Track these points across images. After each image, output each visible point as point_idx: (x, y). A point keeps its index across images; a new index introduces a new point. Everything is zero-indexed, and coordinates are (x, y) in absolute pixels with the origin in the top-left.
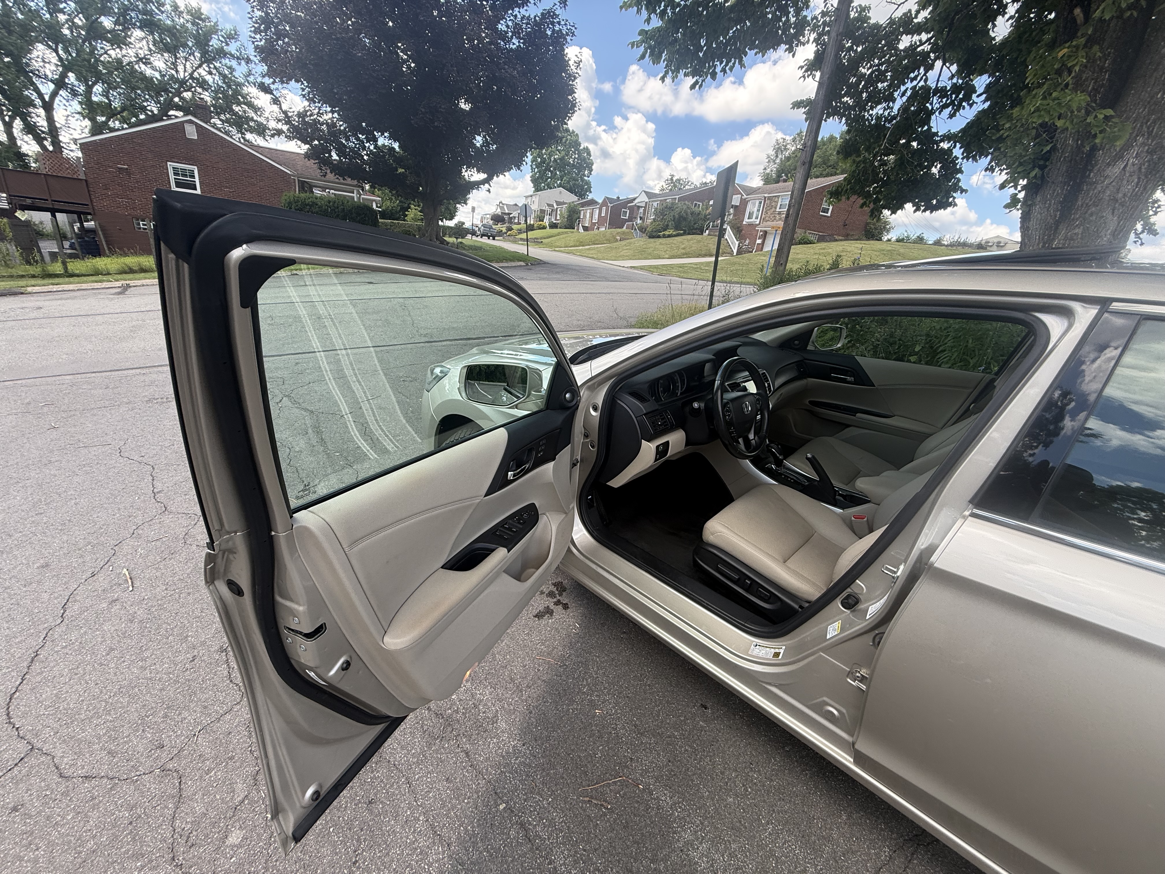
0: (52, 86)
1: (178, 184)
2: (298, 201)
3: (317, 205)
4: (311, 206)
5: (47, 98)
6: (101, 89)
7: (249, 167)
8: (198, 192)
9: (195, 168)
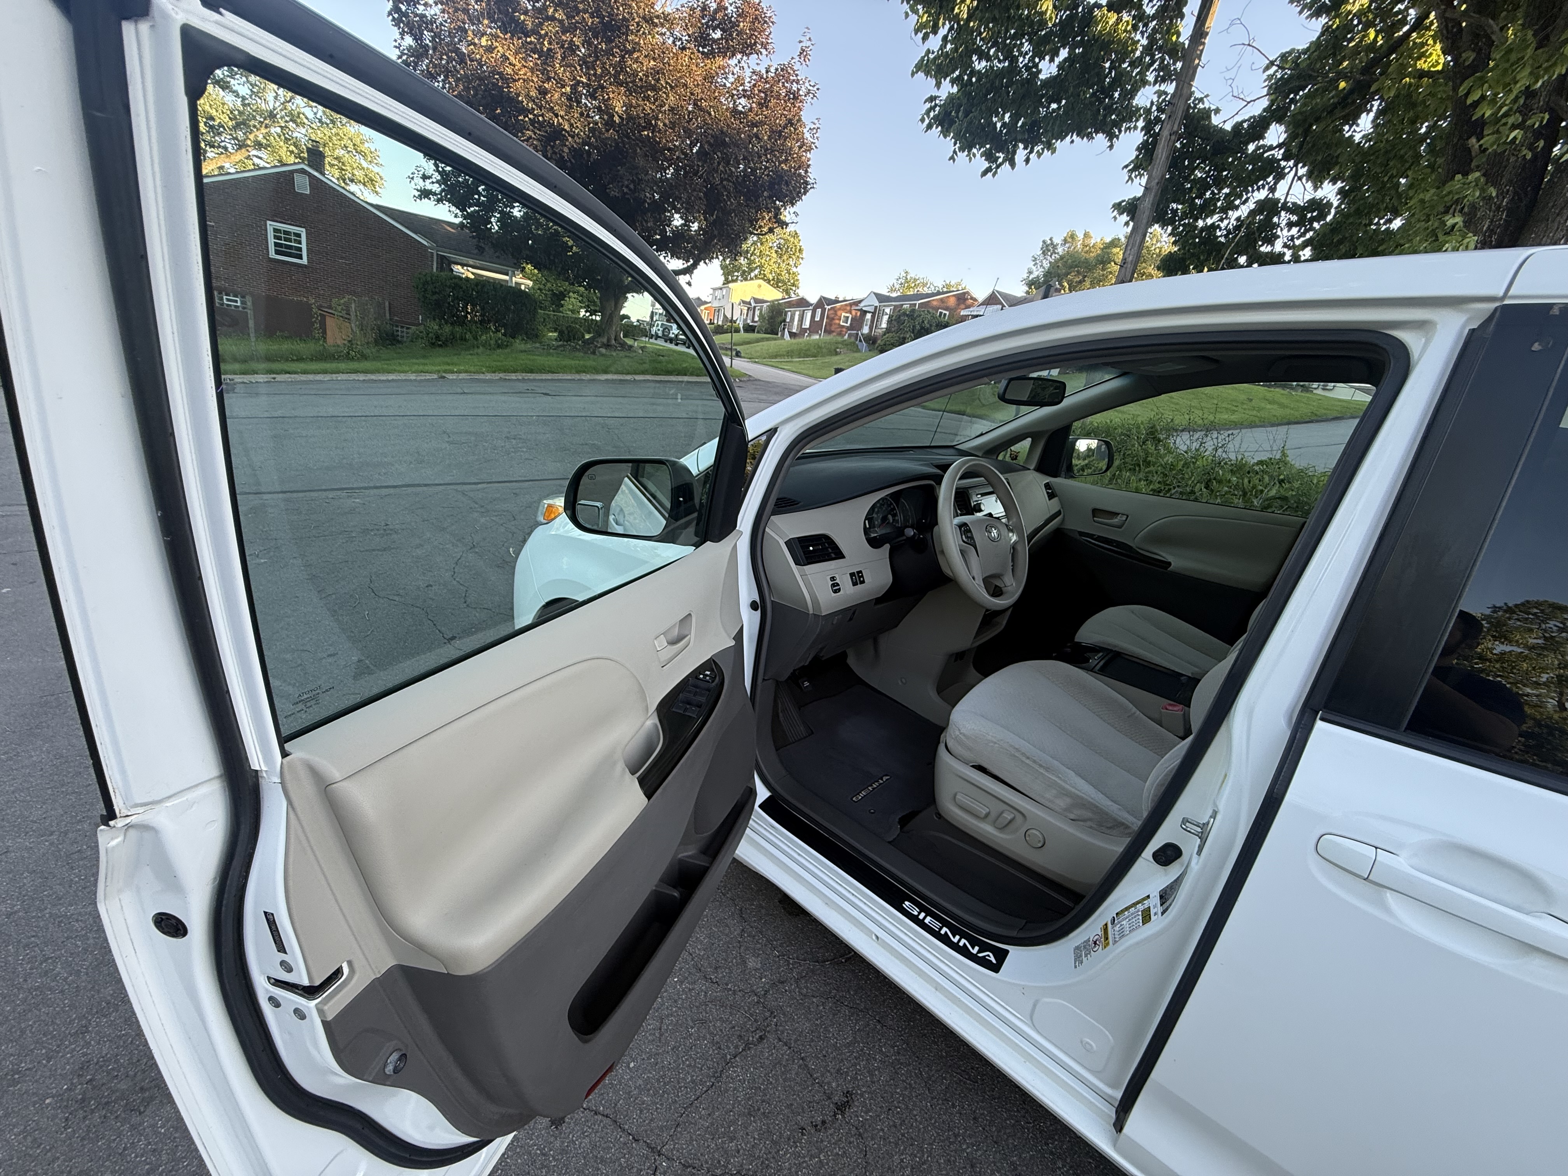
1: (280, 251)
7: (374, 234)
8: (305, 261)
9: (303, 232)
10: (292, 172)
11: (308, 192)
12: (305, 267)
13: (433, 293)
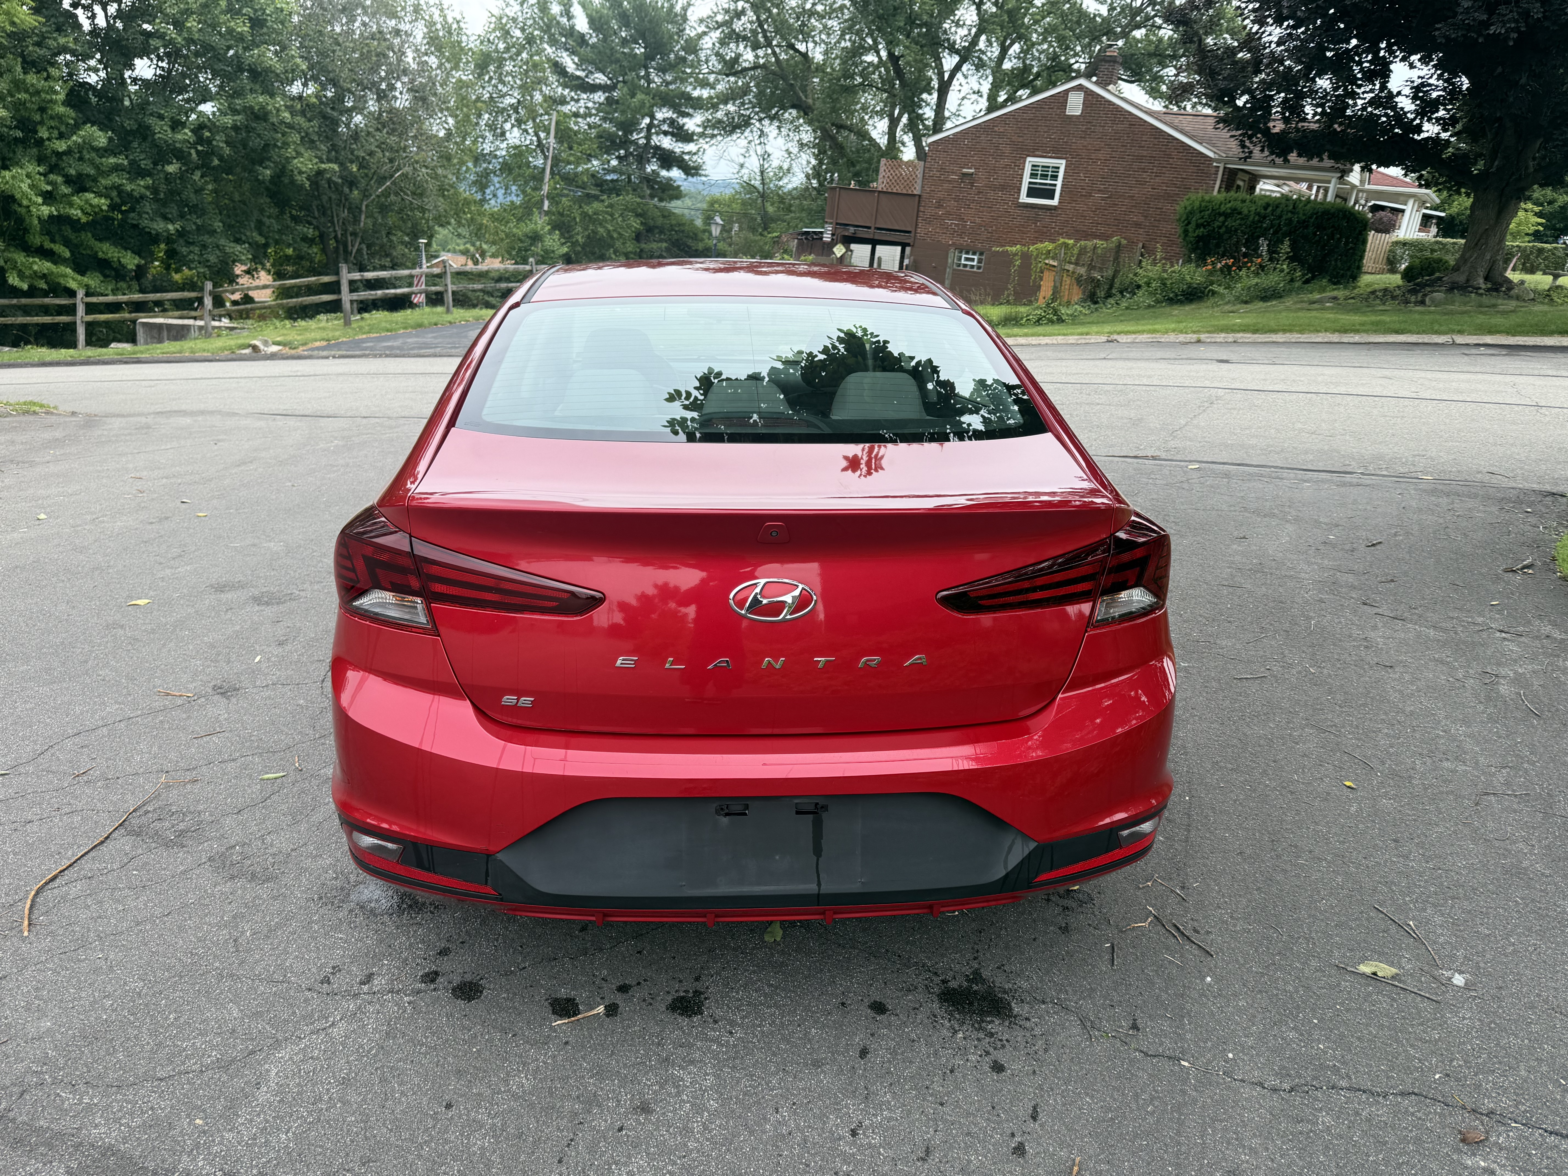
0: (956, 59)
1: (1032, 193)
2: (1206, 208)
3: (1240, 213)
4: (1226, 215)
5: (946, 76)
6: (1018, 51)
7: (1145, 153)
8: (1055, 202)
9: (1062, 164)
10: (1067, 92)
11: (1079, 114)
12: (1055, 208)
13: (1198, 226)
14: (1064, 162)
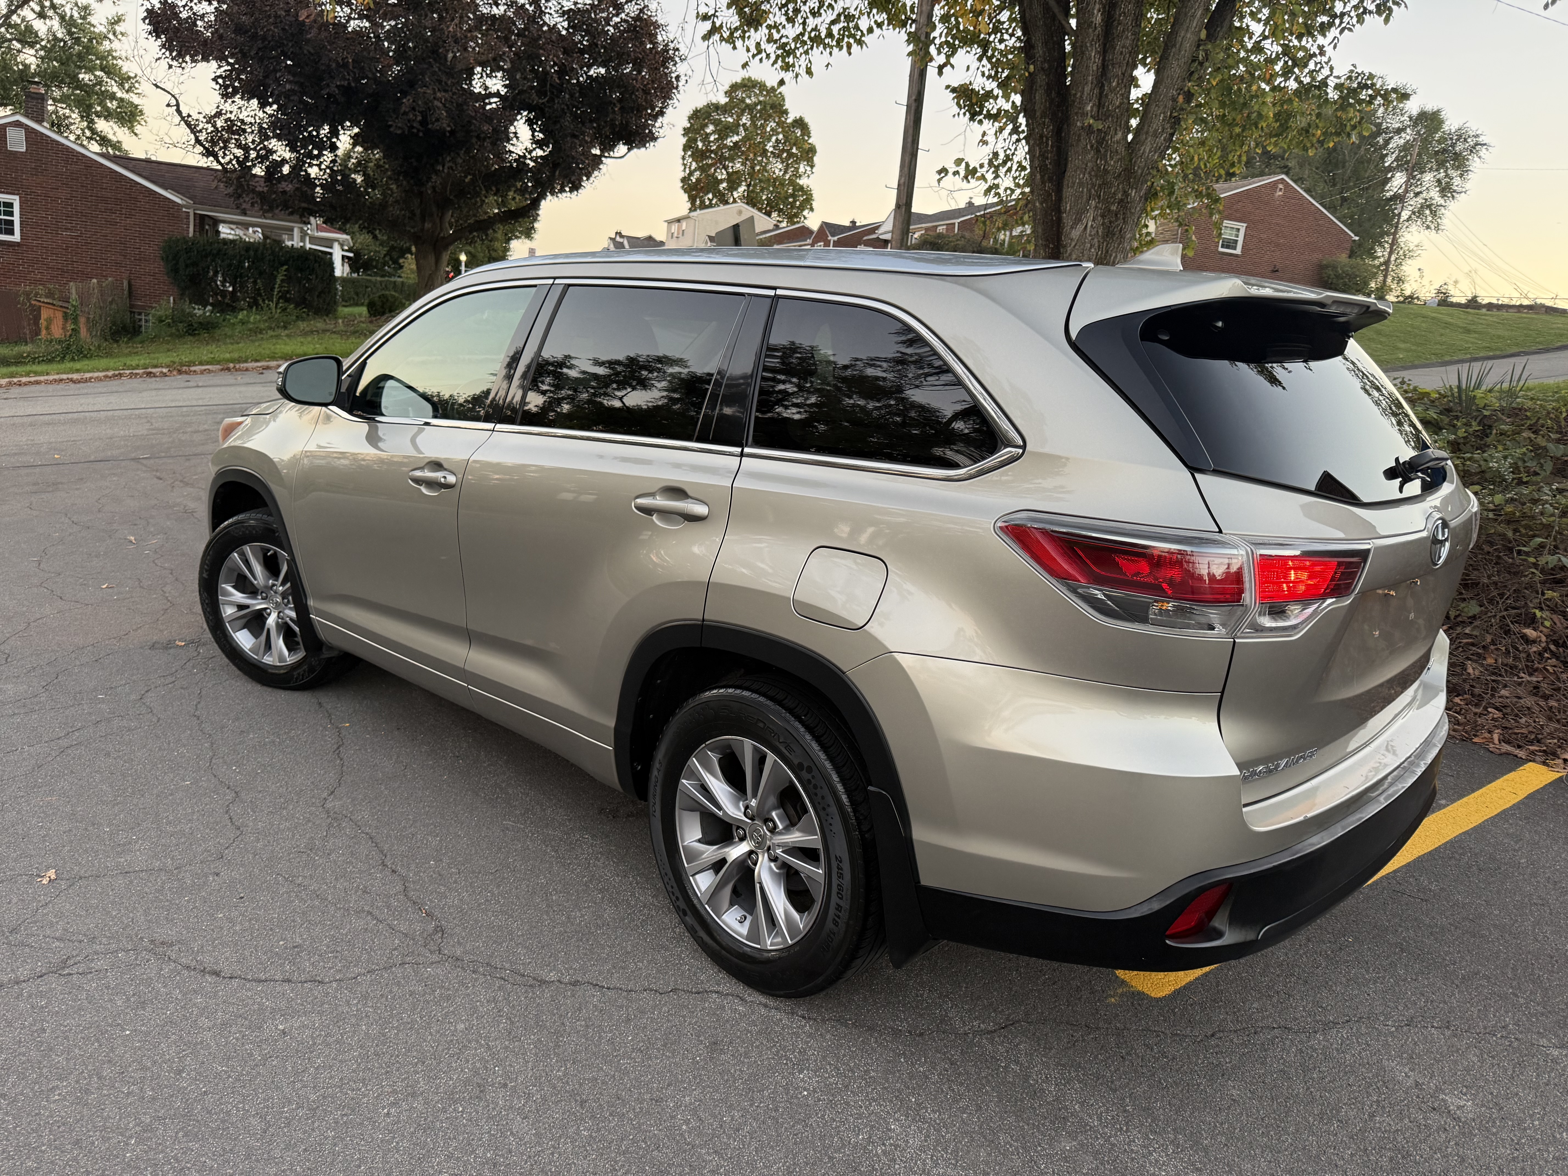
2: (191, 250)
3: (226, 254)
4: (214, 255)
7: (109, 195)
8: (17, 237)
9: (16, 200)
10: (3, 126)
11: (24, 150)
12: (17, 244)
13: (187, 266)
14: (17, 198)
